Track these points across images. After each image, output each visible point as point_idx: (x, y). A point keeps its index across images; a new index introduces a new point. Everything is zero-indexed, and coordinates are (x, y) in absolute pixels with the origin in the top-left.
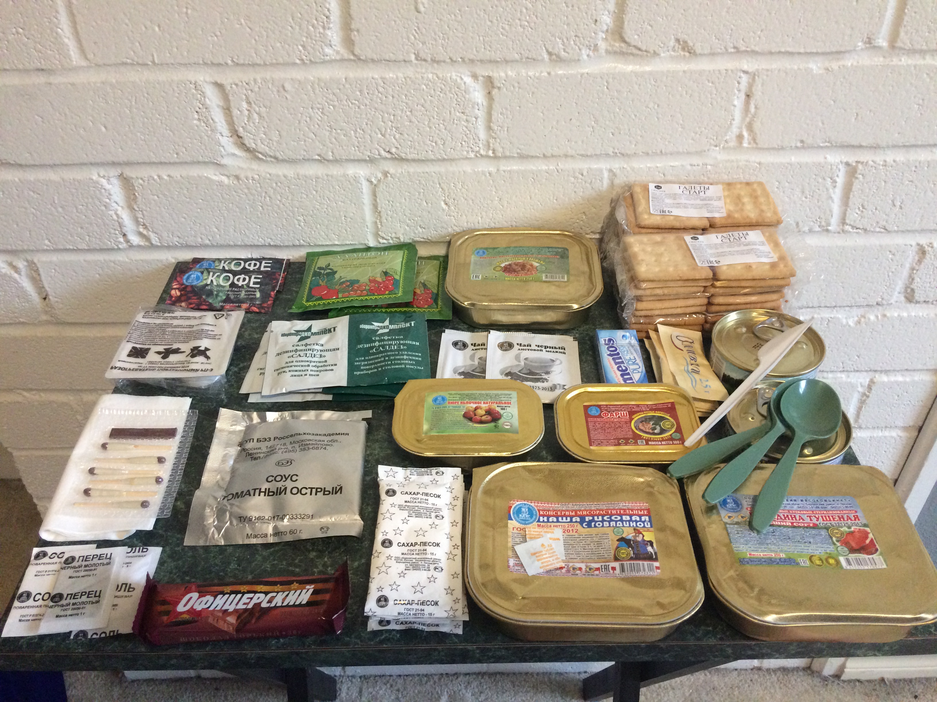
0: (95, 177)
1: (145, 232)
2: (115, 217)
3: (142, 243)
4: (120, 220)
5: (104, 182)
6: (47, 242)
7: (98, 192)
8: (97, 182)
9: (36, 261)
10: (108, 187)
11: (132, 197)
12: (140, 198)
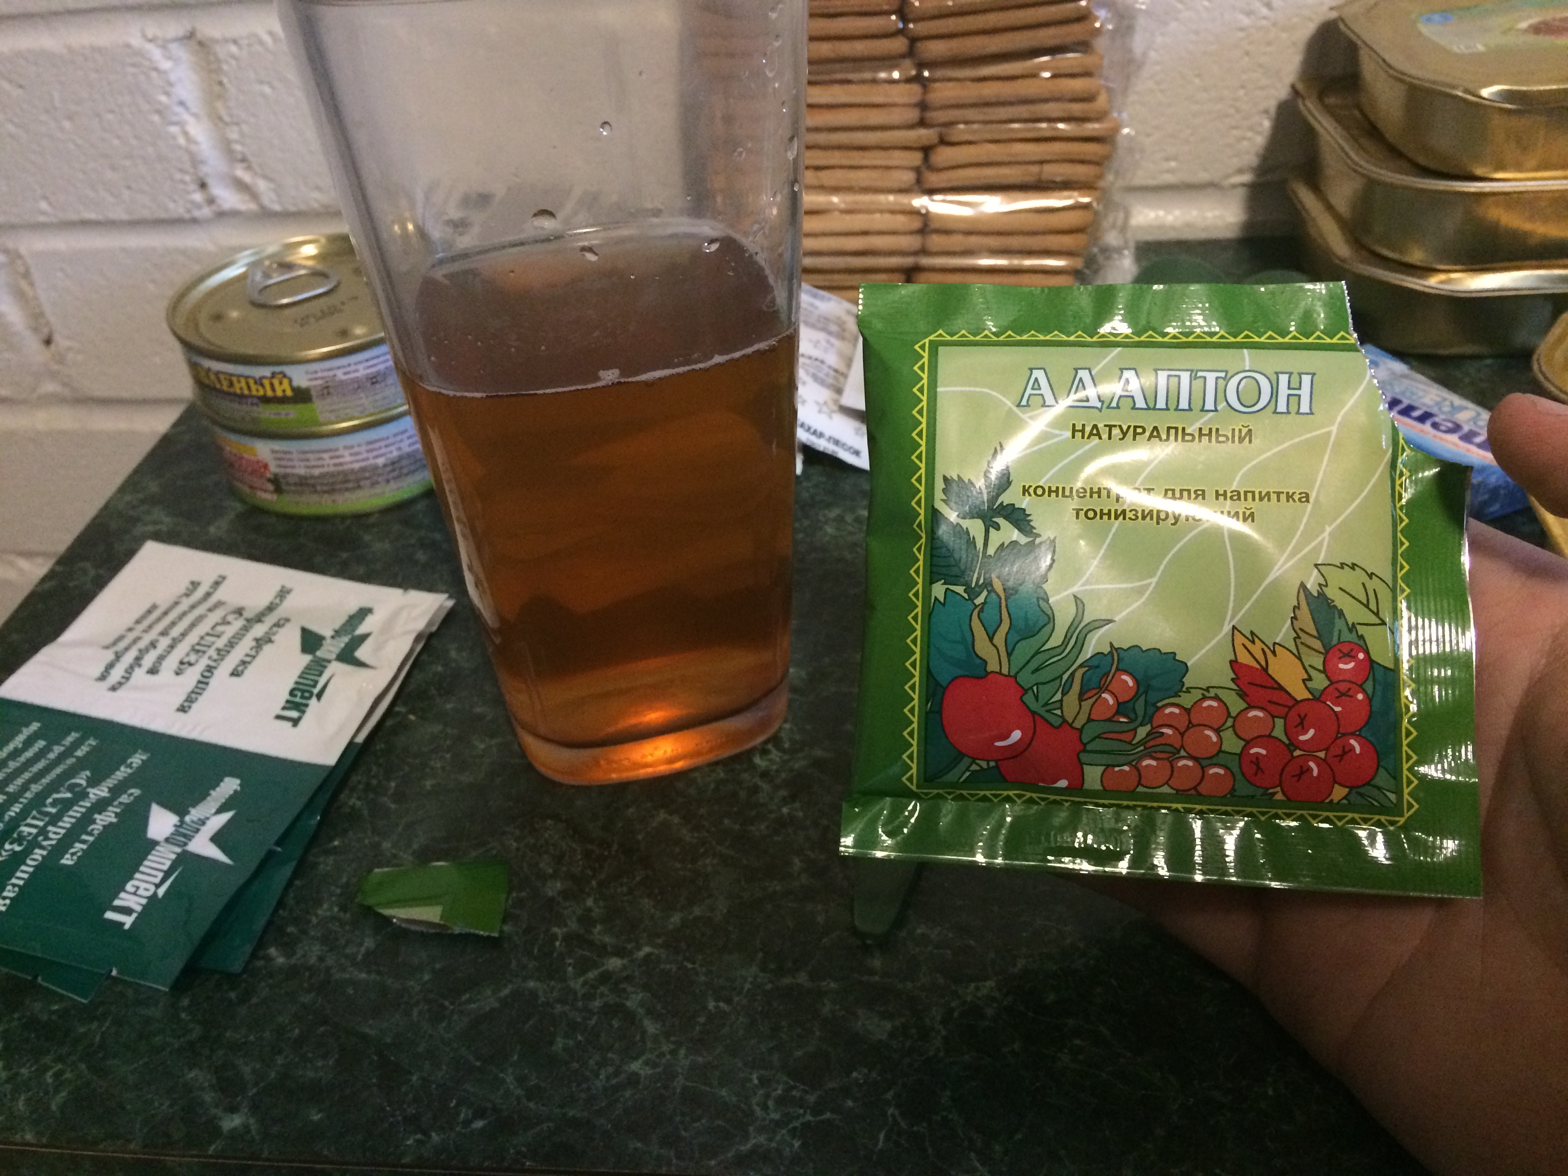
0: (136, 41)
1: (247, 177)
2: (182, 141)
3: (242, 207)
4: (193, 148)
5: (156, 53)
6: (44, 205)
7: (142, 78)
8: (139, 53)
9: (23, 250)
10: (166, 65)
11: (217, 88)
12: (232, 90)
